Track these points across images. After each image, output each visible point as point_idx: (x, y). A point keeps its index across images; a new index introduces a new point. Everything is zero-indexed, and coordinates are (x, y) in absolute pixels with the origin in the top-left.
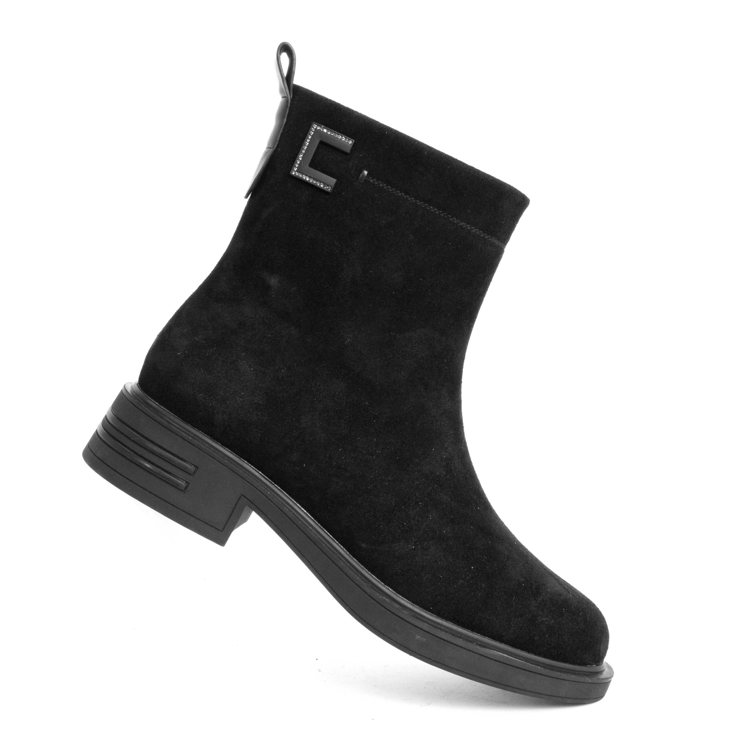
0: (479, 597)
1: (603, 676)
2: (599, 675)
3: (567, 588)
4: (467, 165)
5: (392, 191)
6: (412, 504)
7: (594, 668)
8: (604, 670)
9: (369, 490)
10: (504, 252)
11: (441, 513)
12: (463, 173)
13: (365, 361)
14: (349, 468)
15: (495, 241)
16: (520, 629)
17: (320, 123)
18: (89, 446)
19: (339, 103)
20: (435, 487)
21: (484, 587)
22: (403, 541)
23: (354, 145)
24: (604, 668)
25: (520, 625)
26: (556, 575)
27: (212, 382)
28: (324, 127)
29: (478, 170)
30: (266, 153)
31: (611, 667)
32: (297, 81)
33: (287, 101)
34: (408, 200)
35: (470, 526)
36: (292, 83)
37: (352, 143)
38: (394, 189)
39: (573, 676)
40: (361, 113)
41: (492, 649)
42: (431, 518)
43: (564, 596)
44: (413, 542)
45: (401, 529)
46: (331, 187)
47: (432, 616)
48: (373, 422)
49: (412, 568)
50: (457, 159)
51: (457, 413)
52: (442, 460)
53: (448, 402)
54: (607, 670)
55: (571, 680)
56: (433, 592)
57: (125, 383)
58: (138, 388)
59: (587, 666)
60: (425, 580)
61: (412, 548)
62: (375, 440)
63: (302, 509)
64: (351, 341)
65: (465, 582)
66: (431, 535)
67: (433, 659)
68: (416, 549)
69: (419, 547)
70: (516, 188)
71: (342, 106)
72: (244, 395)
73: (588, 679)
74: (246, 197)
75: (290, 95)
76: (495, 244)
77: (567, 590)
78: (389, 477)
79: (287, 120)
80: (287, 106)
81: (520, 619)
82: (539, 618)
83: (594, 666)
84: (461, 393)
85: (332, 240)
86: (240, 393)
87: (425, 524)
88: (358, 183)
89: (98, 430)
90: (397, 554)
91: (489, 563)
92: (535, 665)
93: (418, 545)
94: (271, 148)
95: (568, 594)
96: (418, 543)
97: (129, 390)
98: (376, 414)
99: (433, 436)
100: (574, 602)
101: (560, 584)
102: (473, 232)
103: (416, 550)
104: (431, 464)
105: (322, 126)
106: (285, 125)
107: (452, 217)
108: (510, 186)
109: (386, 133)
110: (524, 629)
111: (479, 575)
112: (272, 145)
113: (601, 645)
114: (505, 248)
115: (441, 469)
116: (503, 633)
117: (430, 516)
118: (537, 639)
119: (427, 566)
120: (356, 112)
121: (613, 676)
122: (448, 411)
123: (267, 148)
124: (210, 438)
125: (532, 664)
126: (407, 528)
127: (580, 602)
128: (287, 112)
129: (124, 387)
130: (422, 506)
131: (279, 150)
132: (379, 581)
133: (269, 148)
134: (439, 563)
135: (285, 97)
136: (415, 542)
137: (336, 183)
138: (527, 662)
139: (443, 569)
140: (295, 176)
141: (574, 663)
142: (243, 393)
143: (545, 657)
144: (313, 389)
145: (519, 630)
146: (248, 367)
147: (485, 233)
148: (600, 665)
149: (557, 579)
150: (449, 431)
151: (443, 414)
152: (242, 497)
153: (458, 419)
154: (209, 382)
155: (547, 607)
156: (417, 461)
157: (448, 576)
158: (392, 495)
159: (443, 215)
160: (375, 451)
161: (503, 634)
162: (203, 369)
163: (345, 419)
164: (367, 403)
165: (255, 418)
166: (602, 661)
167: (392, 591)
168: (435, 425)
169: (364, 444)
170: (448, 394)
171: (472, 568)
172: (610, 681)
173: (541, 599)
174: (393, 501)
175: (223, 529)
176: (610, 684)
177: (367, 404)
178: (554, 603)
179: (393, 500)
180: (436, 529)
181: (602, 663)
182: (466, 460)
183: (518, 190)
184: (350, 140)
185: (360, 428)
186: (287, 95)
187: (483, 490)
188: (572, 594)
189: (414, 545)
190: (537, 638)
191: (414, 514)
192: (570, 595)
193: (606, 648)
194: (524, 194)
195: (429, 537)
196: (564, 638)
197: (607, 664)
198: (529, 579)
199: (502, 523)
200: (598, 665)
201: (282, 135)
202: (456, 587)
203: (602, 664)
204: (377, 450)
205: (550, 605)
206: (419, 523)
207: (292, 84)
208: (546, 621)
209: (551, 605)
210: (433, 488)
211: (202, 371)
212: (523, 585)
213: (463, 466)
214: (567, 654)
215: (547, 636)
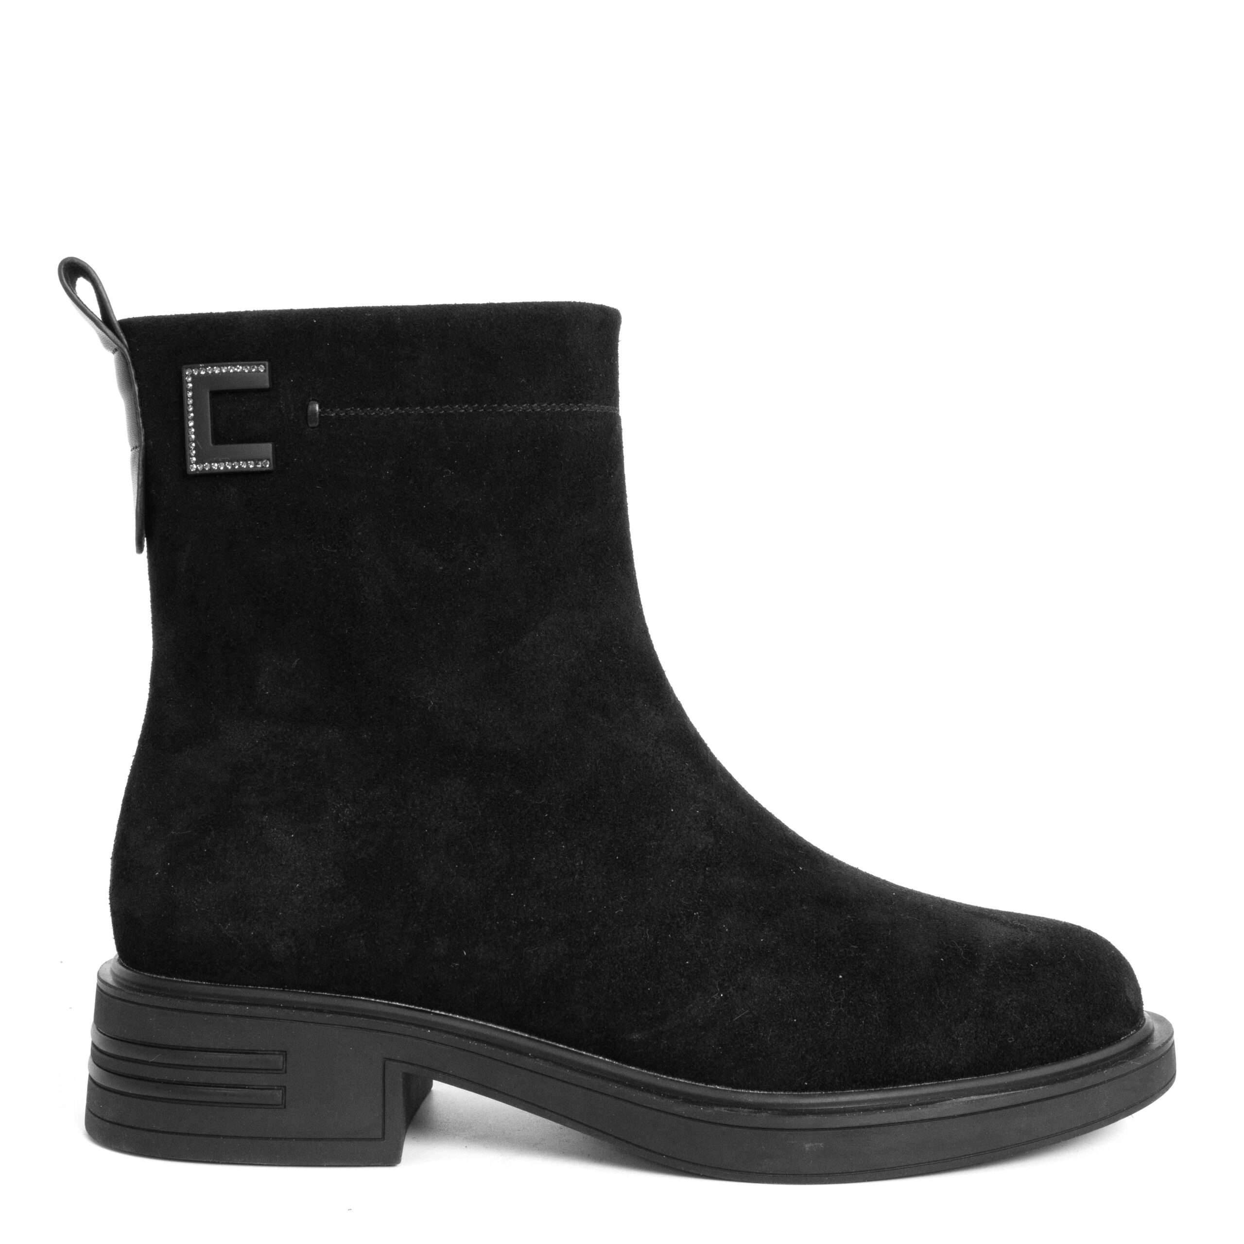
0: (877, 1021)
1: (1157, 1042)
2: (1149, 1044)
3: (1019, 924)
4: (479, 304)
5: (376, 414)
6: (682, 923)
7: (1135, 1037)
8: (1153, 1031)
9: (597, 936)
10: (622, 418)
11: (740, 911)
12: (479, 321)
13: (478, 722)
14: (542, 918)
15: (593, 407)
16: (975, 1038)
17: (195, 362)
18: (89, 1111)
19: (209, 312)
20: (707, 873)
21: (877, 1000)
22: (698, 994)
23: (272, 371)
24: (1151, 1027)
25: (971, 1032)
26: (991, 911)
27: (236, 893)
28: (203, 365)
29: (502, 303)
30: (133, 458)
31: (1161, 1017)
32: (121, 313)
33: (123, 355)
34: (410, 415)
35: (801, 906)
36: (114, 319)
37: (265, 367)
38: (378, 409)
39: (1106, 1071)
40: (256, 310)
41: (946, 1100)
42: (727, 930)
43: (1022, 942)
44: (717, 986)
45: (685, 974)
46: (268, 459)
47: (813, 1096)
48: (545, 818)
49: (737, 1033)
50: (457, 303)
51: (682, 727)
52: (696, 820)
53: (656, 718)
54: (1156, 1026)
55: (1106, 1080)
56: (794, 1053)
57: (98, 970)
58: (121, 967)
59: (1121, 1041)
60: (770, 1040)
61: (719, 998)
62: (563, 847)
63: (500, 1028)
64: (436, 701)
65: (841, 1008)
66: (741, 958)
67: (854, 1171)
68: (728, 996)
69: (731, 989)
70: (581, 301)
71: (218, 314)
72: (301, 888)
73: (1134, 1063)
74: (140, 549)
75: (122, 342)
76: (596, 413)
77: (1021, 927)
78: (619, 897)
79: (138, 386)
80: (127, 364)
81: (965, 1022)
82: (997, 1003)
83: (1132, 1033)
84: (672, 691)
85: (317, 547)
86: (293, 888)
87: (722, 945)
88: (311, 430)
89: (91, 1075)
90: (699, 1021)
91: (865, 954)
92: (1032, 1087)
93: (729, 987)
94: (136, 447)
95: (1027, 935)
96: (726, 985)
97: (110, 980)
98: (543, 801)
99: (659, 788)
100: (1043, 943)
101: (1004, 924)
102: (548, 412)
103: (728, 998)
104: (680, 836)
105: (201, 365)
106: (140, 397)
107: (500, 405)
108: (569, 303)
109: (315, 321)
110: (982, 1036)
111: (858, 982)
112: (135, 441)
113: (1125, 991)
114: (618, 411)
115: (702, 837)
116: (950, 1060)
117: (724, 926)
118: (1013, 1040)
119: (762, 1015)
120: (246, 312)
121: (1172, 1034)
122: (663, 732)
123: (132, 450)
124: (281, 989)
125: (1025, 1089)
126: (695, 968)
127: (1053, 936)
128: (133, 372)
129: (99, 978)
130: (700, 918)
131: (152, 443)
132: (693, 1084)
133: (134, 448)
134: (780, 1000)
135: (116, 350)
136: (720, 985)
137: (275, 450)
138: (1015, 1090)
139: (792, 1006)
140: (198, 472)
141: (1097, 1048)
142: (298, 885)
143: (1043, 1063)
144: (413, 815)
145: (974, 1041)
146: (284, 835)
147: (568, 404)
148: (1143, 1025)
149: (996, 918)
150: (684, 765)
151: (657, 741)
152: (387, 1062)
153: (688, 737)
154: (231, 896)
155: (1002, 976)
156: (654, 845)
157: (806, 1014)
158: (641, 925)
159: (482, 410)
160: (574, 866)
161: (951, 1063)
162: (209, 878)
163: (494, 837)
164: (517, 792)
165: (340, 917)
166: (1142, 1016)
167: (723, 1088)
168: (653, 768)
169: (548, 864)
170: (648, 705)
171: (841, 977)
172: (1173, 1044)
173: (985, 967)
174: (646, 935)
175: (384, 1133)
176: (1174, 1048)
177: (519, 794)
178: (1009, 963)
179: (647, 933)
180: (744, 943)
181: (1143, 1021)
182: (739, 797)
183: (588, 304)
184: (260, 365)
185: (527, 840)
186: (117, 345)
187: (794, 833)
188: (1033, 931)
189: (721, 992)
190: (1011, 1040)
191: (694, 938)
192: (1032, 934)
193: (1137, 991)
194: (602, 305)
195: (740, 963)
196: (1057, 1013)
197: (1153, 1015)
198: (946, 945)
199: (855, 871)
200: (1138, 1029)
201: (143, 415)
202: (829, 1026)
203: (1145, 1020)
204: (576, 862)
205: (1005, 970)
206: (711, 948)
207: (115, 322)
208: (1011, 1001)
209: (1007, 969)
210: (705, 876)
211: (210, 883)
212: (942, 959)
213: (738, 811)
214: (1077, 1039)
215: (1027, 1026)
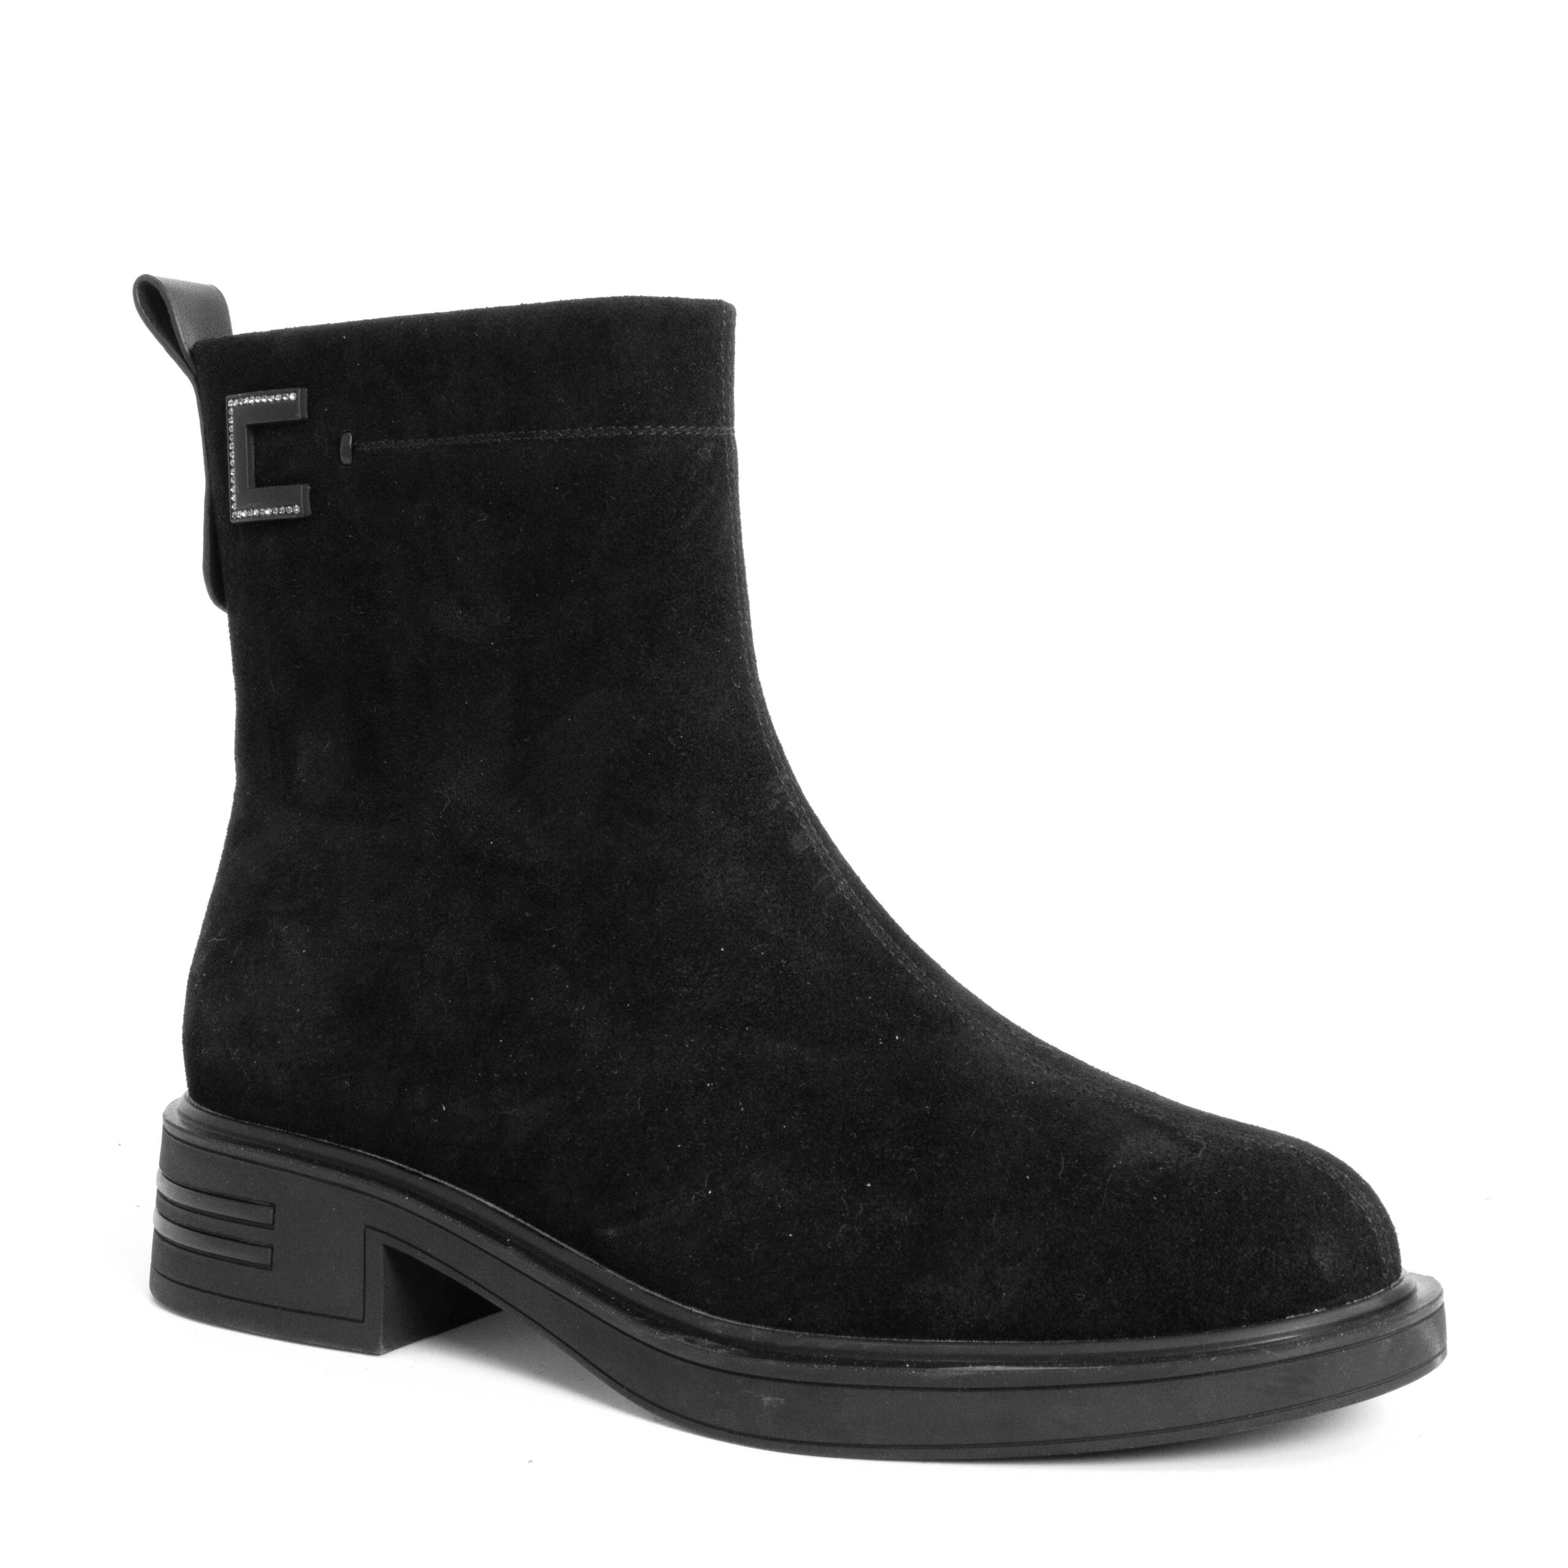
5: (410, 447)
6: (688, 1095)
14: (526, 1073)
18: (156, 1270)
22: (686, 1187)
27: (246, 1014)
34: (443, 446)
42: (742, 1110)
44: (708, 1181)
45: (675, 1161)
49: (718, 1243)
55: (1213, 1371)
56: (779, 1278)
61: (707, 1195)
62: (568, 986)
66: (747, 1147)
68: (718, 1194)
69: (723, 1187)
72: (301, 1013)
78: (618, 1055)
87: (729, 1128)
88: (345, 467)
89: (156, 1228)
90: (680, 1222)
93: (720, 1183)
96: (719, 1180)
98: (553, 928)
103: (716, 1197)
105: (240, 395)
107: (538, 431)
109: (345, 337)
110: (1037, 1287)
116: (985, 1314)
117: (740, 1104)
119: (751, 1224)
124: (285, 1131)
126: (688, 1154)
129: (165, 1119)
130: (714, 1091)
134: (780, 1206)
136: (711, 1179)
138: (1061, 1366)
139: (792, 1216)
140: (239, 521)
145: (1025, 1292)
146: (297, 950)
152: (368, 1230)
155: (1100, 1209)
157: (807, 1228)
160: (574, 1009)
161: (987, 1317)
165: (330, 1051)
169: (546, 1006)
174: (637, 1105)
175: (364, 1315)
177: (529, 917)
179: (639, 1103)
180: (758, 1129)
185: (532, 975)
191: (696, 1115)
195: (744, 1154)
206: (714, 1131)
210: (736, 1037)
214: (1196, 1309)
215: (1110, 1281)
